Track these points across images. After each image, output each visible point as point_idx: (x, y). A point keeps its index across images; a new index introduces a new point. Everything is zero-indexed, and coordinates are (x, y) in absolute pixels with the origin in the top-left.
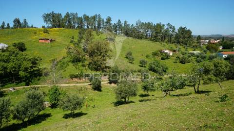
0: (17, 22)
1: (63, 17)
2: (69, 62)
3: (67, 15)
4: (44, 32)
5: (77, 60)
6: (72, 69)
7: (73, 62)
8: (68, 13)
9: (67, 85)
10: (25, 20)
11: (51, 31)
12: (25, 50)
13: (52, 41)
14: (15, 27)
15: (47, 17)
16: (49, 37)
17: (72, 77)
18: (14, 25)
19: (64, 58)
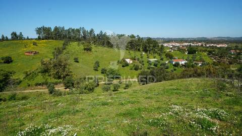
0: (14, 34)
1: (53, 30)
2: (39, 72)
3: (56, 29)
4: (34, 45)
5: (45, 71)
6: (40, 78)
7: (42, 72)
8: (56, 27)
9: (31, 91)
10: (21, 33)
11: (40, 43)
12: (12, 61)
13: (36, 53)
14: (13, 39)
15: (39, 31)
16: (36, 49)
17: (37, 85)
18: (12, 37)
19: (37, 69)
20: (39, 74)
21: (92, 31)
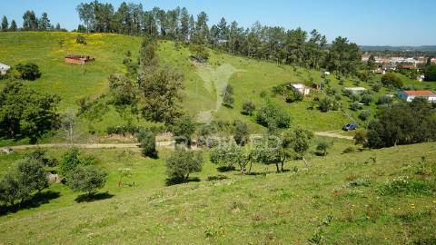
0: (30, 17)
1: (116, 10)
2: (110, 103)
3: (124, 8)
4: (78, 42)
5: (124, 101)
6: (113, 117)
7: (118, 104)
8: (124, 3)
9: (100, 146)
10: (45, 15)
11: (91, 40)
12: (39, 76)
13: (88, 60)
14: (27, 28)
15: (85, 11)
16: (85, 51)
17: (111, 131)
18: (26, 24)
19: (103, 96)
20: (111, 106)
21: (203, 18)
